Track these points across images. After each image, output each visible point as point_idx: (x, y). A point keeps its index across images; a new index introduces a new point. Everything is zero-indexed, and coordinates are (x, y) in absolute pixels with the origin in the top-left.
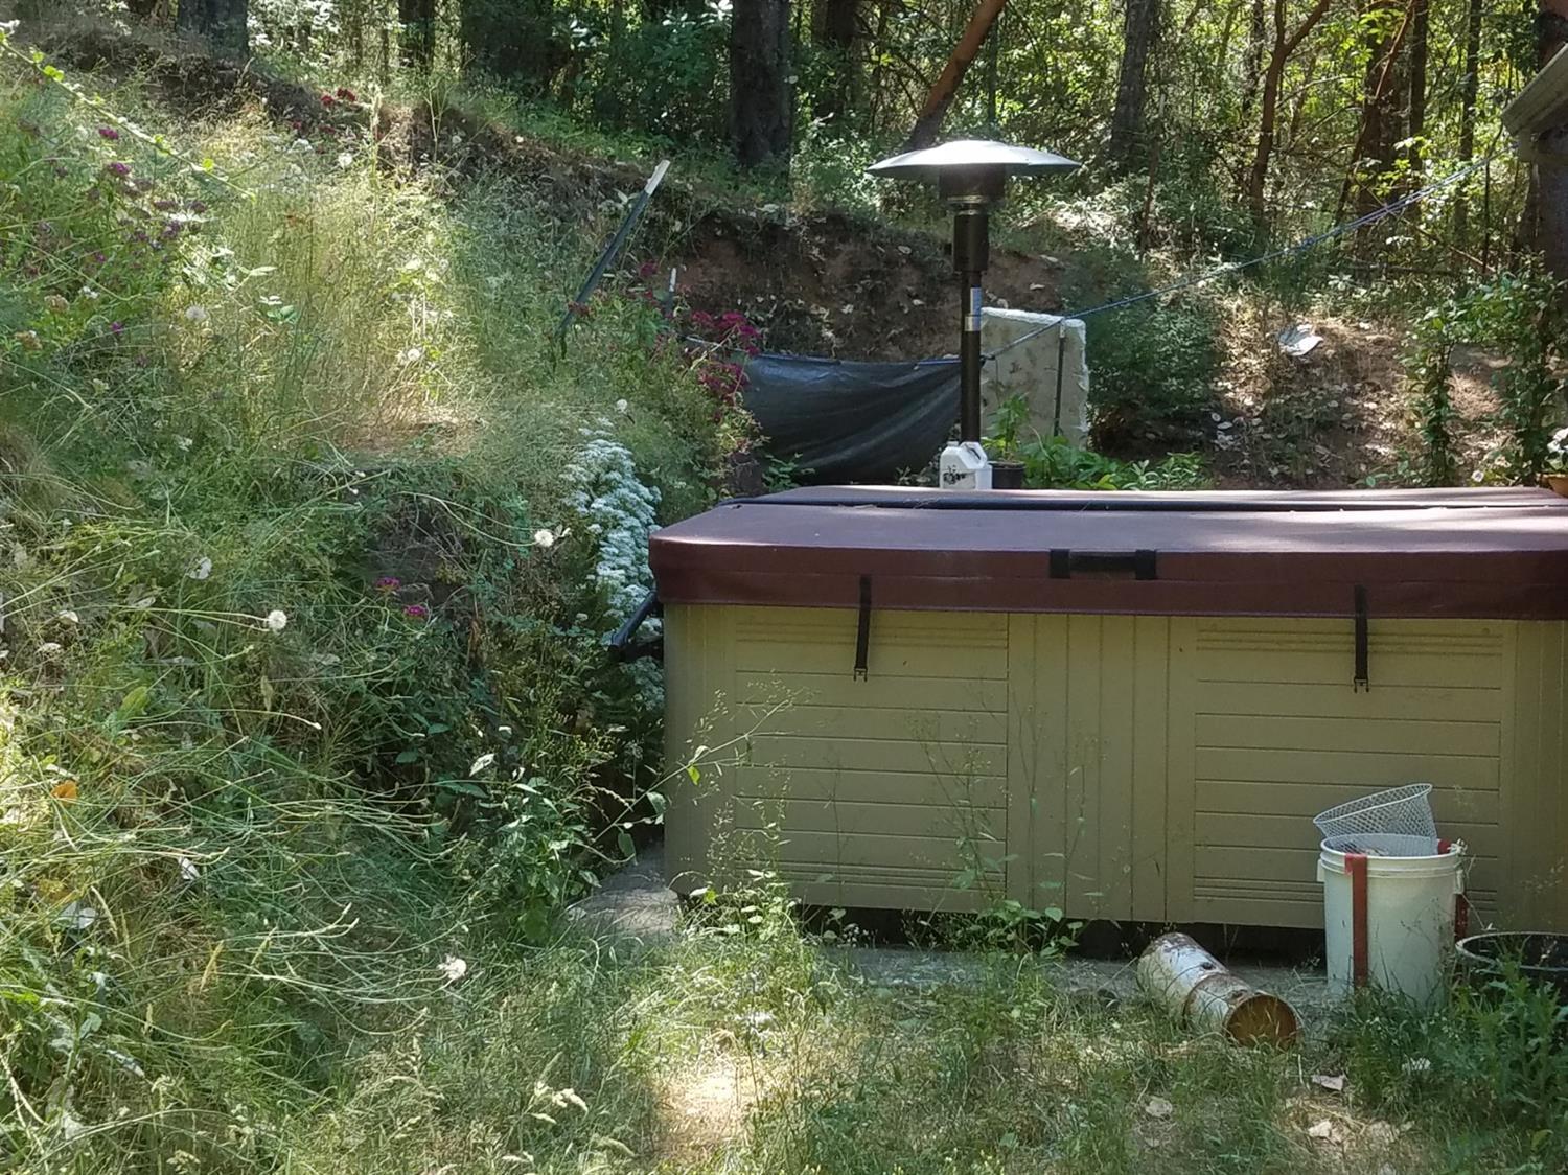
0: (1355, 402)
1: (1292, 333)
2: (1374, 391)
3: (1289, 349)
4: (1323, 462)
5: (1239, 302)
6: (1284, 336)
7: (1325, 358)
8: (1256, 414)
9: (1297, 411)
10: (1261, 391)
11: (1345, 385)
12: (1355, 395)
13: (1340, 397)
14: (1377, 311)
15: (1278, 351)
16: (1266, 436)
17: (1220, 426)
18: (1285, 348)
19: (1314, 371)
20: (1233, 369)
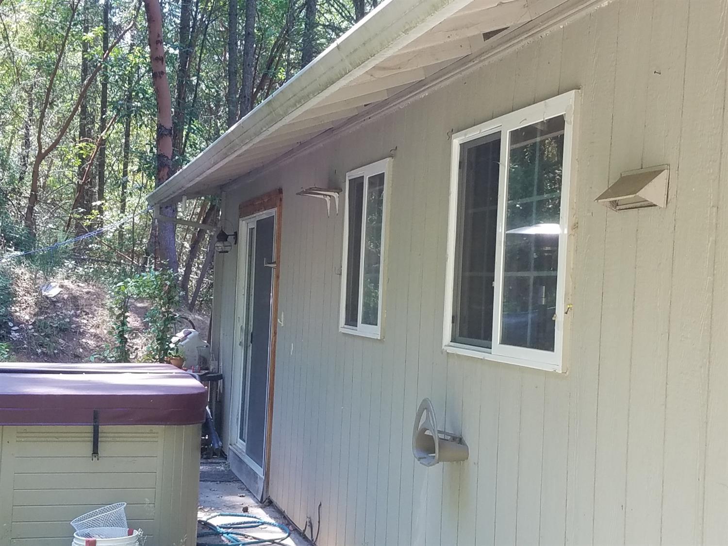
0: (77, 320)
1: (48, 286)
2: (86, 315)
3: (47, 294)
4: (62, 347)
5: (23, 270)
6: (45, 288)
7: (63, 299)
8: (30, 323)
9: (50, 322)
10: (33, 313)
11: (73, 311)
12: (77, 316)
13: (71, 317)
14: (87, 279)
15: (42, 294)
16: (35, 334)
17: (13, 329)
18: (44, 293)
19: (58, 304)
20: (19, 302)
